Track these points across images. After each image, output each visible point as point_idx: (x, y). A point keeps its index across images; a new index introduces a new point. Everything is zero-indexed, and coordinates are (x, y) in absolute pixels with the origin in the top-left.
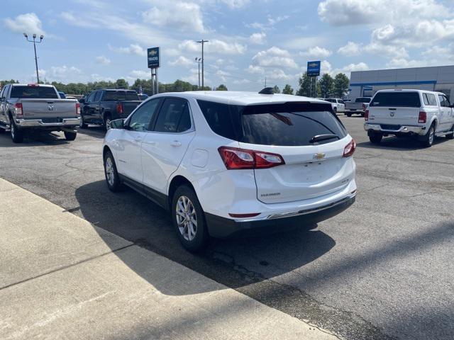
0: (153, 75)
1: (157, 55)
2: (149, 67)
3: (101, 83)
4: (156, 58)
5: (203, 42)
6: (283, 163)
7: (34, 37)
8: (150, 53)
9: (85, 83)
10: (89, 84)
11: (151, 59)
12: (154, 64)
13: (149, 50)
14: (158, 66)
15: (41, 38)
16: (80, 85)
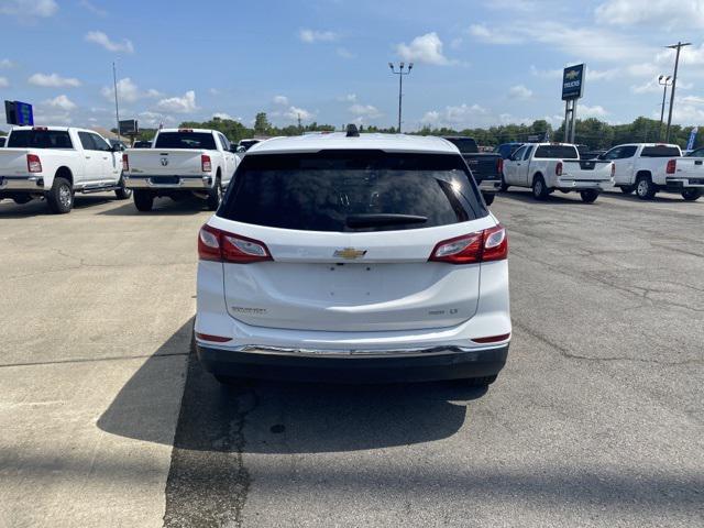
0: (568, 111)
1: (579, 78)
2: (563, 98)
3: (509, 127)
4: (576, 83)
5: (679, 46)
6: (269, 258)
7: (402, 67)
8: (568, 75)
9: (486, 128)
10: (491, 129)
11: (568, 85)
12: (572, 92)
13: (567, 71)
14: (579, 96)
15: (410, 68)
16: (478, 132)
